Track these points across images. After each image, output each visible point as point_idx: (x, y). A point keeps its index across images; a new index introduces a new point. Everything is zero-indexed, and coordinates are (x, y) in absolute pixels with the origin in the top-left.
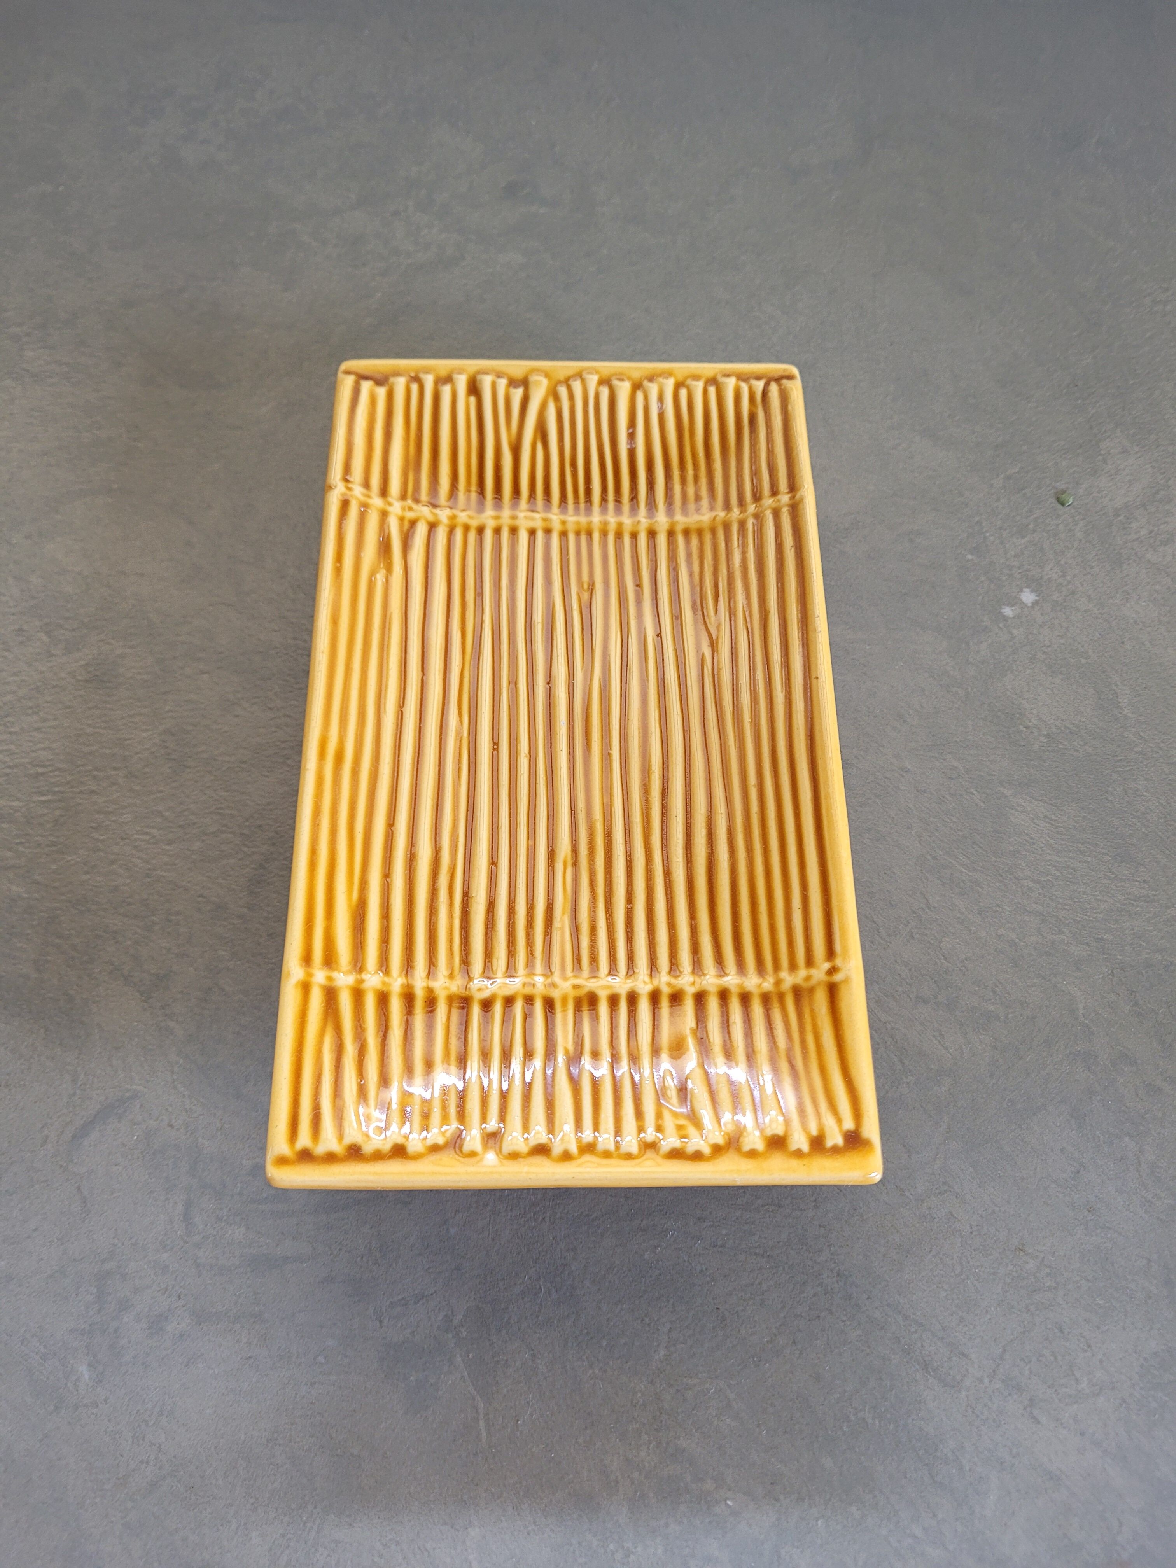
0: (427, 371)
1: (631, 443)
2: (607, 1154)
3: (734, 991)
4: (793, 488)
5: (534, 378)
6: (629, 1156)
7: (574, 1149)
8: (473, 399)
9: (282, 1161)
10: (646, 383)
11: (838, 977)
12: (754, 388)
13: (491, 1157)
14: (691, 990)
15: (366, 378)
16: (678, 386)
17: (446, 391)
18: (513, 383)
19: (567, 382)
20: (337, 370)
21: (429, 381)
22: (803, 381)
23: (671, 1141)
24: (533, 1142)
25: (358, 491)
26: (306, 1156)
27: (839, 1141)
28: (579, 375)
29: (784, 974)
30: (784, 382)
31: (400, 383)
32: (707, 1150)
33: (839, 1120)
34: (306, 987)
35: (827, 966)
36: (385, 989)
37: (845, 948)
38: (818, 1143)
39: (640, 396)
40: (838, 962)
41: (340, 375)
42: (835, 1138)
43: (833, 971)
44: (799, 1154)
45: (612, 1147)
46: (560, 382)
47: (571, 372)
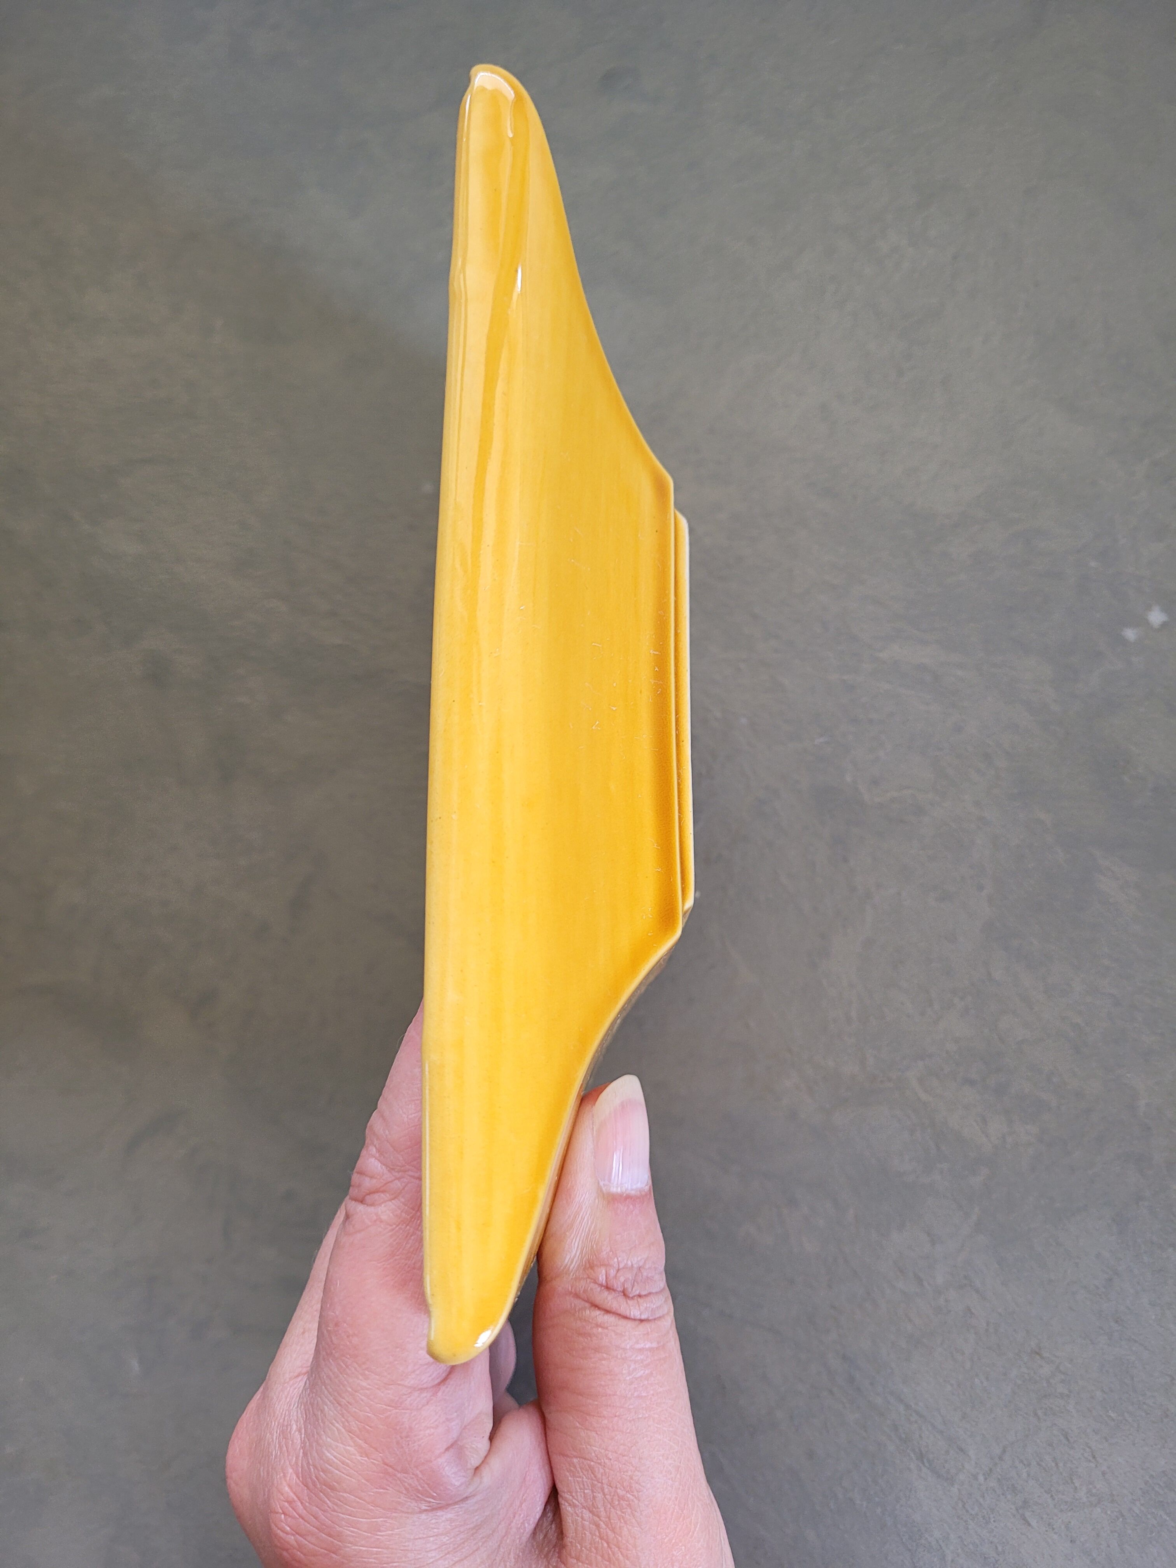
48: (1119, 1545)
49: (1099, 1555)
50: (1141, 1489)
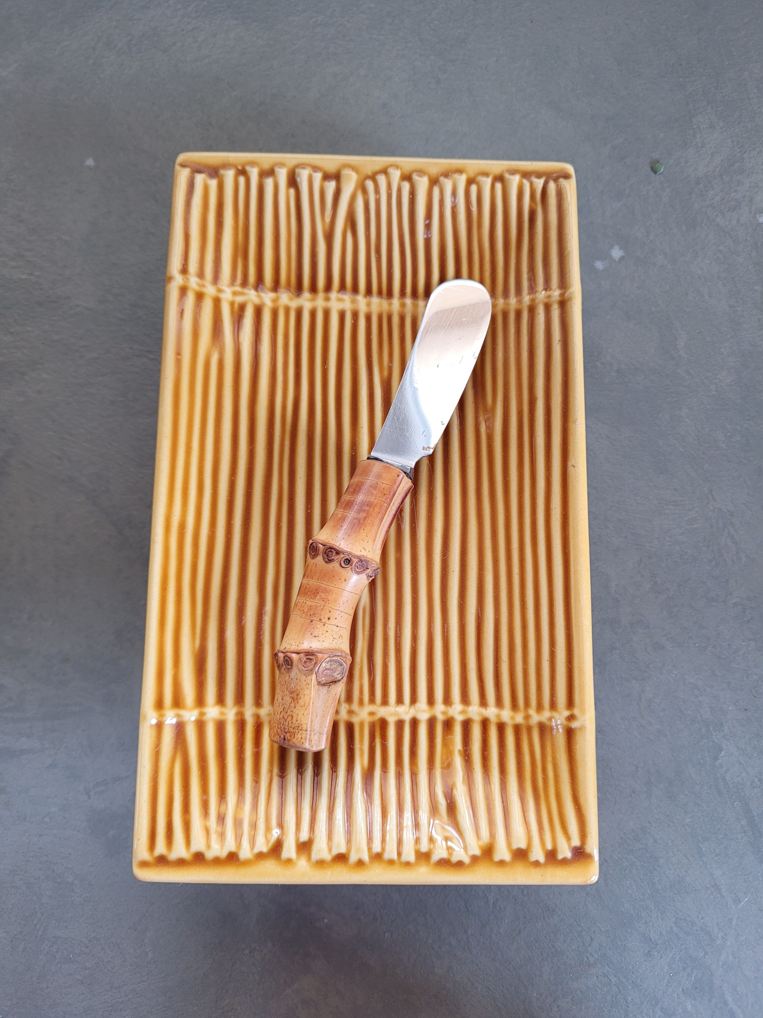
0: (253, 164)
1: (427, 233)
2: (391, 862)
3: (493, 720)
4: (564, 284)
5: (346, 172)
6: (408, 864)
7: (366, 857)
8: (292, 191)
9: (144, 864)
10: (442, 179)
11: (575, 725)
12: (535, 185)
13: (302, 863)
14: (459, 718)
15: (199, 172)
16: (470, 182)
17: (269, 183)
18: (327, 177)
19: (373, 177)
20: (174, 163)
21: (254, 174)
22: (577, 182)
23: (440, 853)
24: (335, 852)
25: (193, 282)
26: (162, 861)
27: (569, 855)
28: (385, 171)
29: (532, 712)
30: (562, 180)
31: (229, 175)
32: (467, 860)
33: (568, 838)
34: (159, 726)
35: (566, 713)
36: (222, 718)
37: (582, 701)
38: (551, 855)
39: (436, 191)
40: (576, 711)
41: (177, 168)
42: (565, 852)
43: (571, 718)
44: (537, 864)
45: (395, 856)
46: (368, 177)
47: (377, 168)
48: (604, 881)
49: (591, 889)
50: (618, 843)
